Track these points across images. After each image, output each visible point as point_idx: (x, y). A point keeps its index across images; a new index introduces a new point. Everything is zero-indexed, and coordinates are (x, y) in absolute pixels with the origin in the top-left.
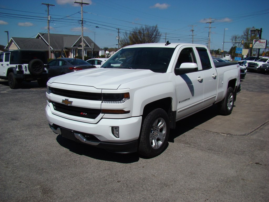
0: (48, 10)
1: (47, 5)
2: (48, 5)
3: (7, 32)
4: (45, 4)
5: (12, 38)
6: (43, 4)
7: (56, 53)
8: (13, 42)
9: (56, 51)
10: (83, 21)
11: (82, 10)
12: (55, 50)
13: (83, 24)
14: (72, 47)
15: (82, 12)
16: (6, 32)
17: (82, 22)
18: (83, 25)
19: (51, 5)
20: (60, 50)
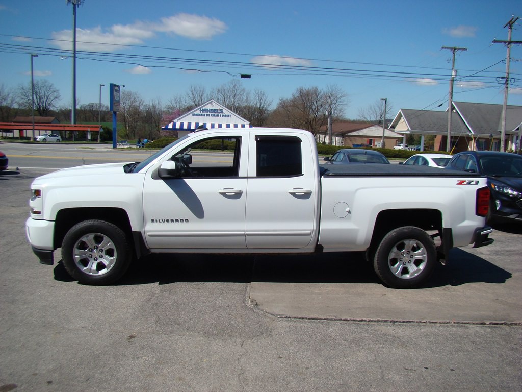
0: (452, 59)
1: (451, 49)
2: (455, 50)
3: (386, 100)
4: (447, 48)
5: (400, 110)
6: (443, 48)
7: (481, 141)
8: (402, 118)
9: (479, 138)
10: (509, 79)
11: (507, 56)
12: (479, 135)
13: (508, 84)
14: (513, 131)
15: (507, 61)
16: (383, 99)
17: (507, 81)
18: (507, 88)
19: (459, 49)
20: (487, 135)
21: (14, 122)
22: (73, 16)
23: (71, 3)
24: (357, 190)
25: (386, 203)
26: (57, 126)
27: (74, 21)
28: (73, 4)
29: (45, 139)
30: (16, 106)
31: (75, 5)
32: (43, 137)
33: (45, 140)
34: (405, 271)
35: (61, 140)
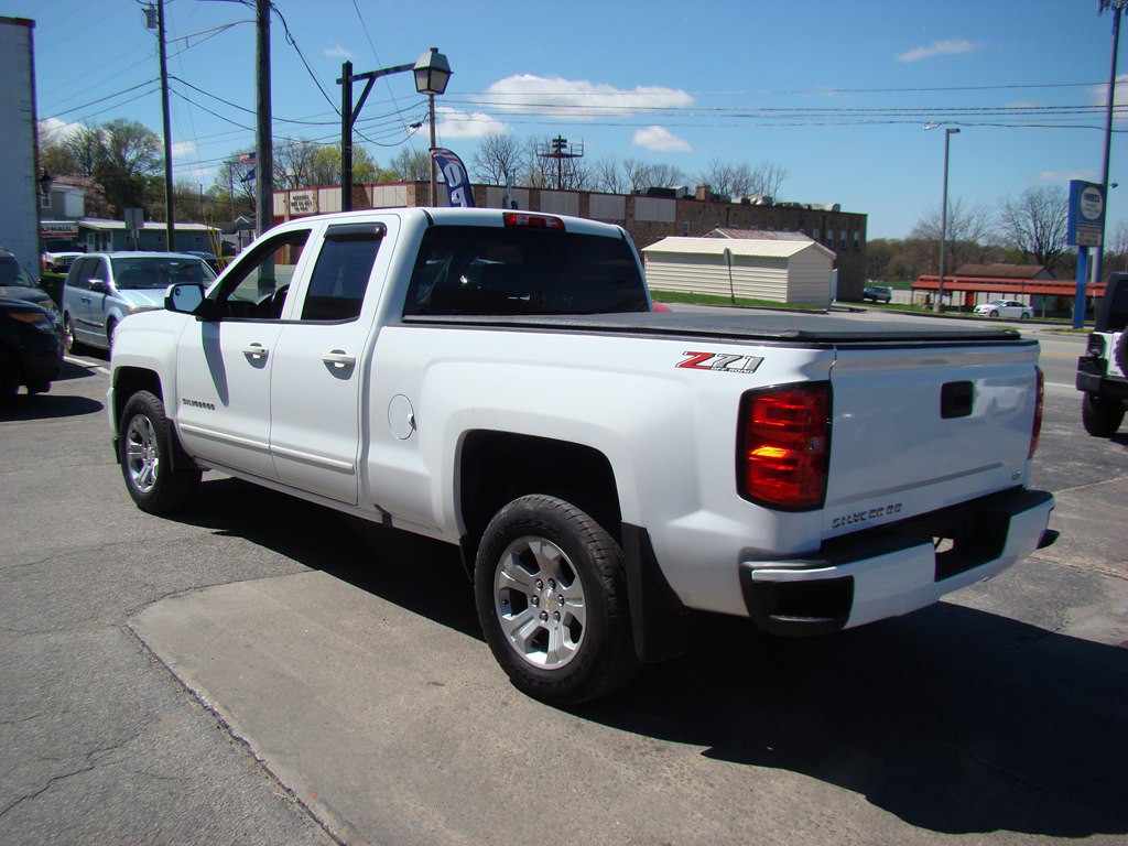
21: (957, 276)
22: (1112, 38)
23: (1110, 8)
24: (432, 363)
25: (473, 410)
26: (1040, 285)
27: (1112, 49)
28: (1114, 8)
29: (995, 311)
30: (982, 242)
31: (1118, 12)
32: (993, 307)
33: (994, 314)
34: (540, 640)
35: (1031, 314)
